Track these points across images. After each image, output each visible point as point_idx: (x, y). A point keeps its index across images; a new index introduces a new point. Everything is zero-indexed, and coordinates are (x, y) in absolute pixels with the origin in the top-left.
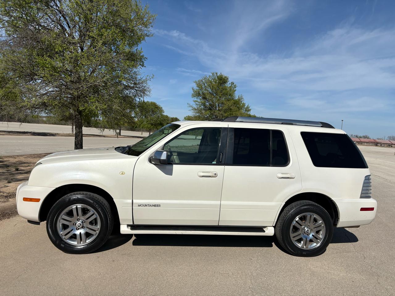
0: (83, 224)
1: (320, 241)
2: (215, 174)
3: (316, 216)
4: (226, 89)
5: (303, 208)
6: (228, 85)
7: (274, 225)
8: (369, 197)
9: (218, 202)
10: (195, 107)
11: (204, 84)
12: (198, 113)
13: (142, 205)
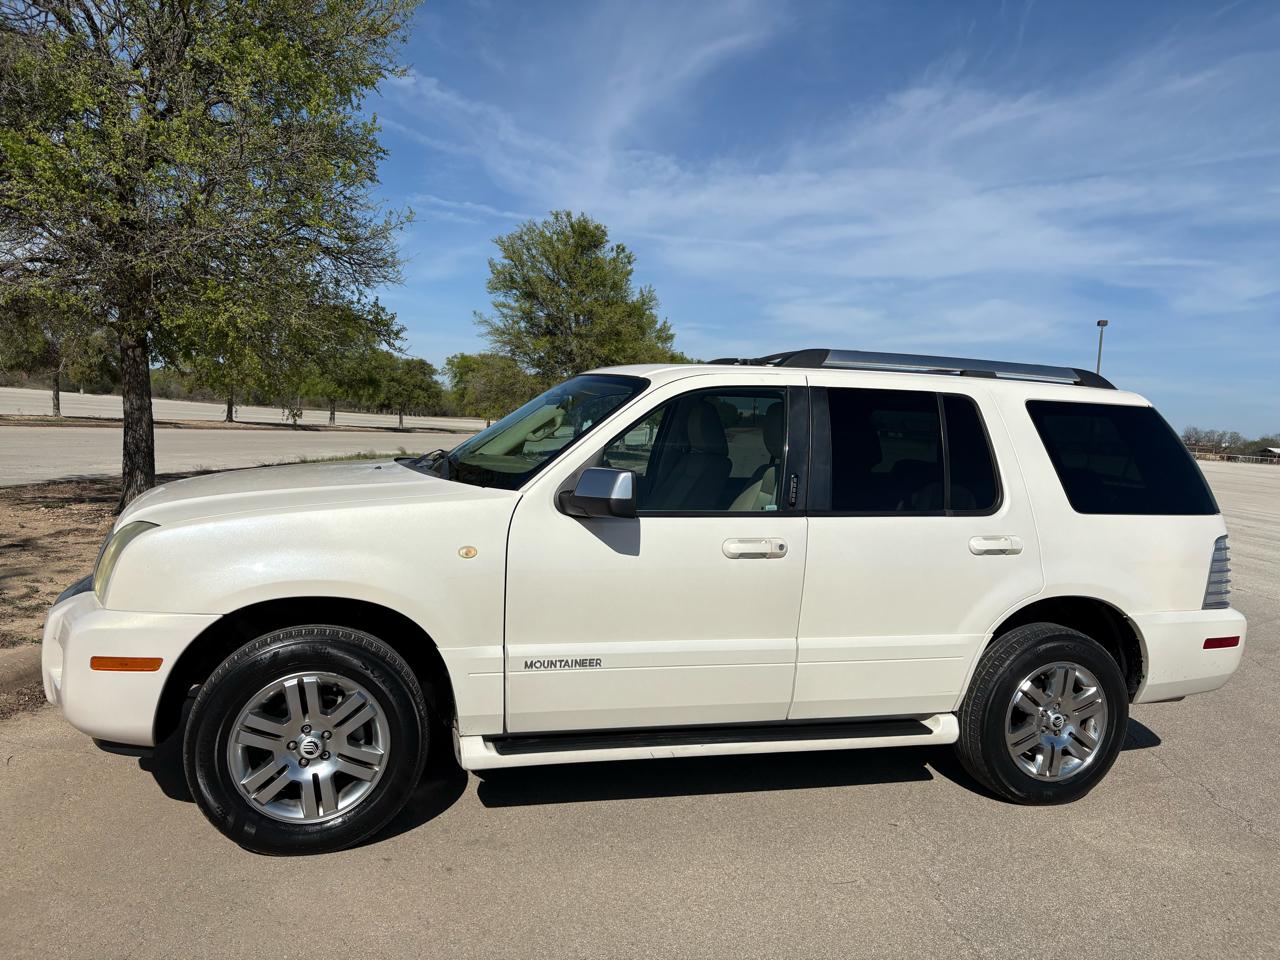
0: (324, 745)
1: (1092, 750)
2: (781, 547)
3: (1080, 671)
4: (600, 268)
5: (1043, 647)
6: (606, 253)
7: (956, 709)
8: (1223, 605)
9: (788, 643)
10: (500, 323)
11: (529, 250)
12: (509, 343)
13: (538, 665)
